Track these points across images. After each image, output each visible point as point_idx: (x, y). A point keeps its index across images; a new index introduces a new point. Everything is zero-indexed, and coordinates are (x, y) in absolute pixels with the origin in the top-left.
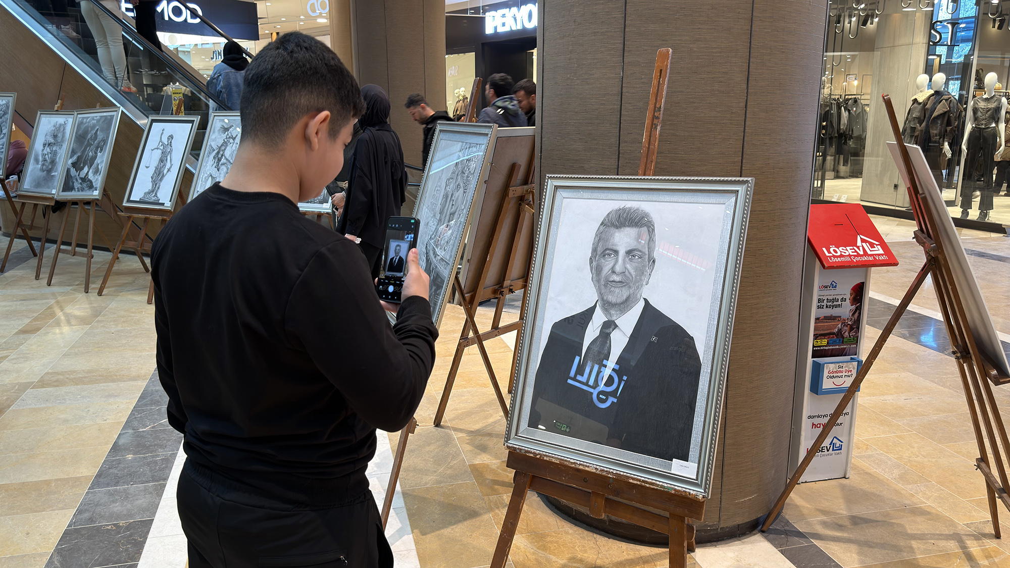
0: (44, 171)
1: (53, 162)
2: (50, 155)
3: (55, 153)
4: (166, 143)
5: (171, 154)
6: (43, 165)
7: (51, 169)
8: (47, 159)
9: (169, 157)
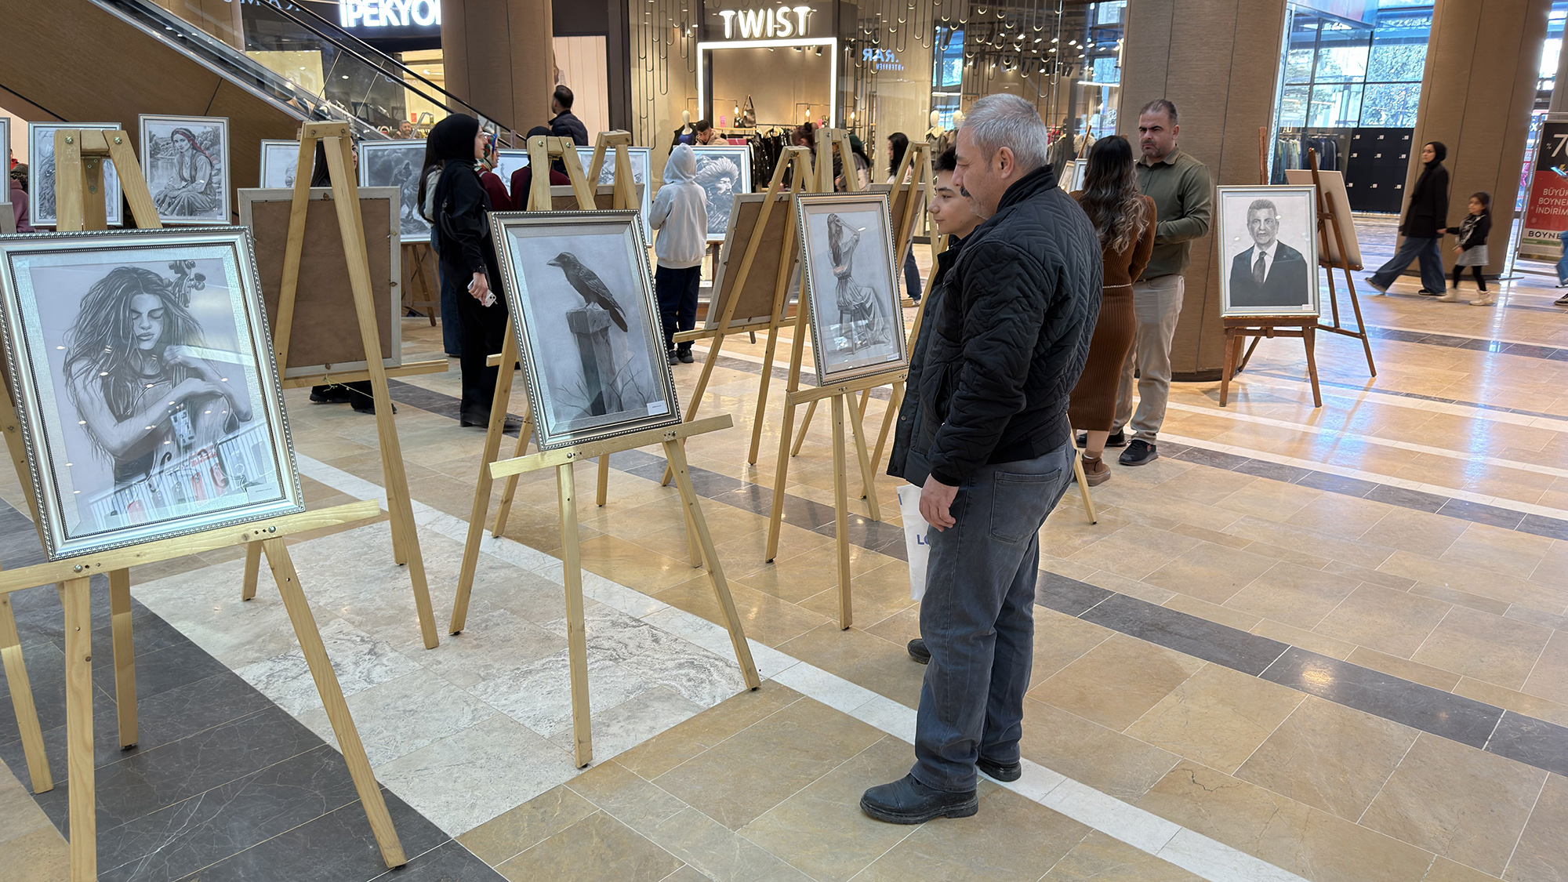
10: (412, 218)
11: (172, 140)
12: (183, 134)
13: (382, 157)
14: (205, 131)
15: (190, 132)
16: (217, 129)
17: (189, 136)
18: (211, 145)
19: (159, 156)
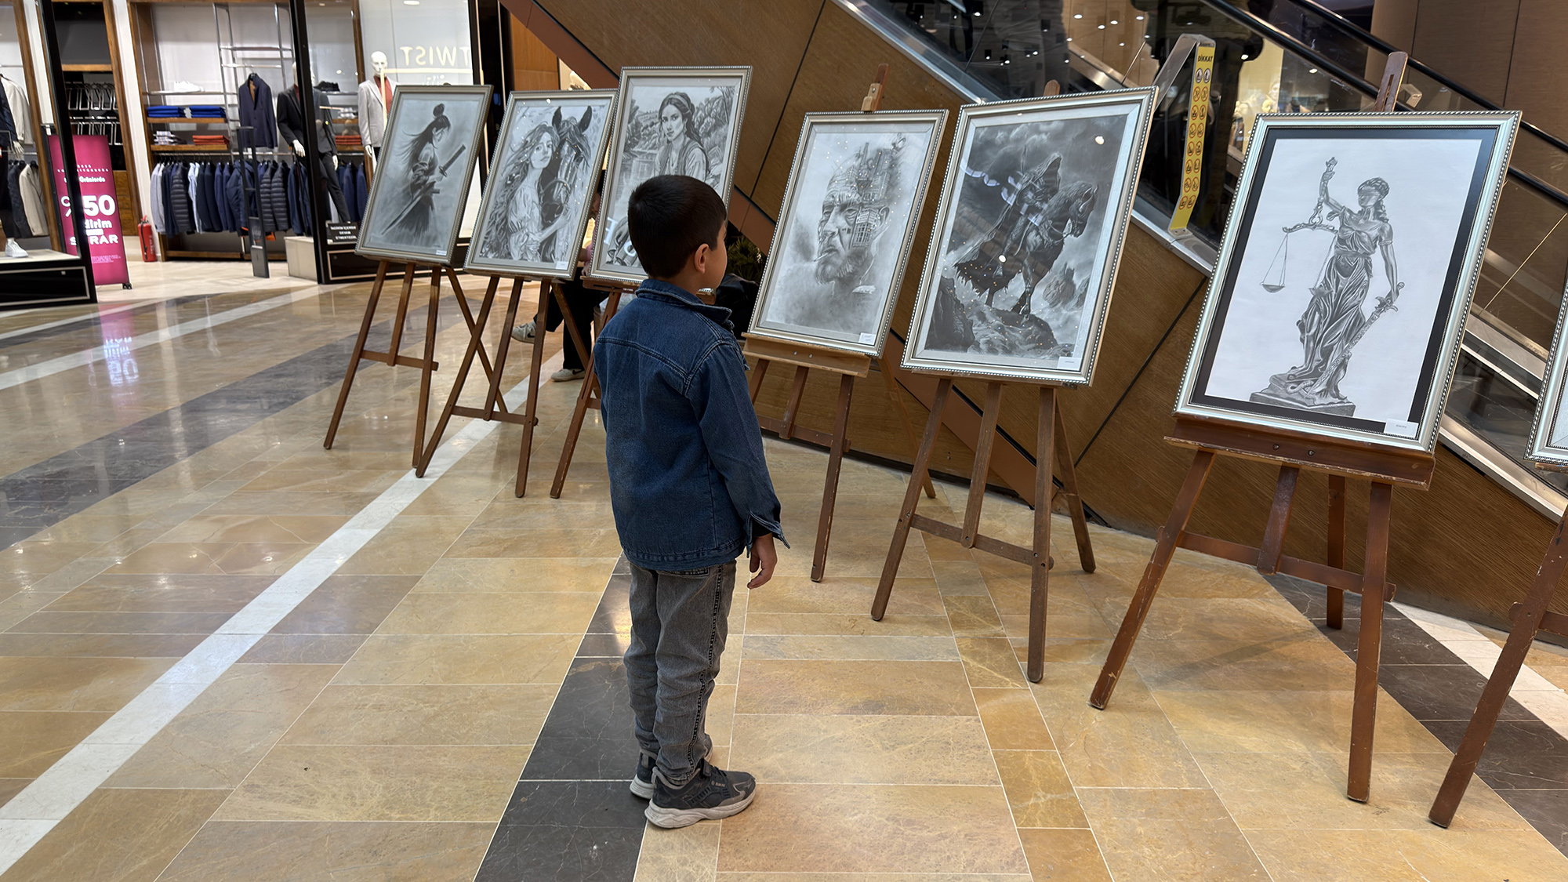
0: (828, 280)
1: (860, 257)
2: (846, 237)
3: (865, 232)
4: (1356, 209)
5: (1385, 247)
6: (825, 262)
7: (853, 274)
8: (839, 245)
9: (1377, 259)
10: (1028, 311)
11: (660, 117)
12: (678, 104)
13: (1003, 145)
14: (711, 96)
15: (688, 100)
16: (730, 92)
17: (685, 107)
18: (716, 127)
19: (636, 149)
